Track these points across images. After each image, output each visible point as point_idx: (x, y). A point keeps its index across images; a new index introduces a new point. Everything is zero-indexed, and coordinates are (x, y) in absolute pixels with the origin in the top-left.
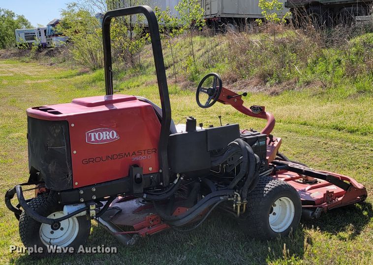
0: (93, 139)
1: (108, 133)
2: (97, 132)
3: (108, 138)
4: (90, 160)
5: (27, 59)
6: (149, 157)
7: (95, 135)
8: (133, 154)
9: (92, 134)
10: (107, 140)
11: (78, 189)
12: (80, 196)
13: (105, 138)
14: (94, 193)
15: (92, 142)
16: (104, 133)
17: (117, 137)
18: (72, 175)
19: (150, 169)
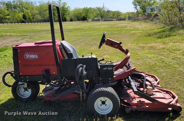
0: (27, 57)
1: (34, 55)
2: (29, 54)
3: (34, 57)
4: (26, 65)
5: (148, 21)
6: (54, 68)
7: (28, 56)
8: (46, 65)
9: (27, 55)
10: (33, 58)
11: (21, 76)
12: (22, 79)
13: (32, 57)
14: (28, 79)
15: (27, 58)
16: (32, 55)
17: (38, 57)
18: (19, 70)
19: (54, 73)
